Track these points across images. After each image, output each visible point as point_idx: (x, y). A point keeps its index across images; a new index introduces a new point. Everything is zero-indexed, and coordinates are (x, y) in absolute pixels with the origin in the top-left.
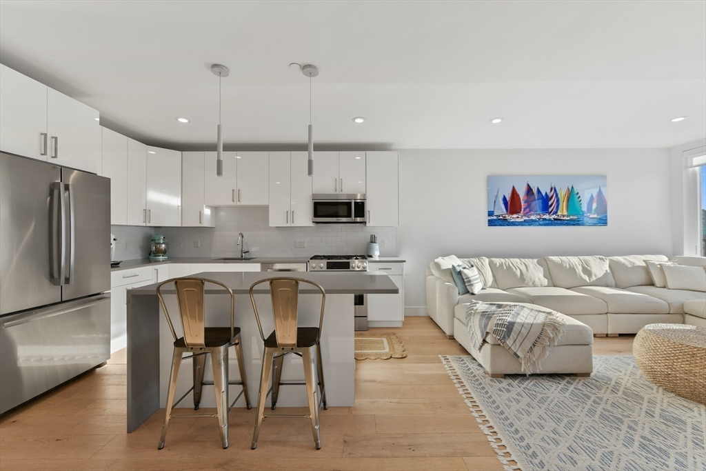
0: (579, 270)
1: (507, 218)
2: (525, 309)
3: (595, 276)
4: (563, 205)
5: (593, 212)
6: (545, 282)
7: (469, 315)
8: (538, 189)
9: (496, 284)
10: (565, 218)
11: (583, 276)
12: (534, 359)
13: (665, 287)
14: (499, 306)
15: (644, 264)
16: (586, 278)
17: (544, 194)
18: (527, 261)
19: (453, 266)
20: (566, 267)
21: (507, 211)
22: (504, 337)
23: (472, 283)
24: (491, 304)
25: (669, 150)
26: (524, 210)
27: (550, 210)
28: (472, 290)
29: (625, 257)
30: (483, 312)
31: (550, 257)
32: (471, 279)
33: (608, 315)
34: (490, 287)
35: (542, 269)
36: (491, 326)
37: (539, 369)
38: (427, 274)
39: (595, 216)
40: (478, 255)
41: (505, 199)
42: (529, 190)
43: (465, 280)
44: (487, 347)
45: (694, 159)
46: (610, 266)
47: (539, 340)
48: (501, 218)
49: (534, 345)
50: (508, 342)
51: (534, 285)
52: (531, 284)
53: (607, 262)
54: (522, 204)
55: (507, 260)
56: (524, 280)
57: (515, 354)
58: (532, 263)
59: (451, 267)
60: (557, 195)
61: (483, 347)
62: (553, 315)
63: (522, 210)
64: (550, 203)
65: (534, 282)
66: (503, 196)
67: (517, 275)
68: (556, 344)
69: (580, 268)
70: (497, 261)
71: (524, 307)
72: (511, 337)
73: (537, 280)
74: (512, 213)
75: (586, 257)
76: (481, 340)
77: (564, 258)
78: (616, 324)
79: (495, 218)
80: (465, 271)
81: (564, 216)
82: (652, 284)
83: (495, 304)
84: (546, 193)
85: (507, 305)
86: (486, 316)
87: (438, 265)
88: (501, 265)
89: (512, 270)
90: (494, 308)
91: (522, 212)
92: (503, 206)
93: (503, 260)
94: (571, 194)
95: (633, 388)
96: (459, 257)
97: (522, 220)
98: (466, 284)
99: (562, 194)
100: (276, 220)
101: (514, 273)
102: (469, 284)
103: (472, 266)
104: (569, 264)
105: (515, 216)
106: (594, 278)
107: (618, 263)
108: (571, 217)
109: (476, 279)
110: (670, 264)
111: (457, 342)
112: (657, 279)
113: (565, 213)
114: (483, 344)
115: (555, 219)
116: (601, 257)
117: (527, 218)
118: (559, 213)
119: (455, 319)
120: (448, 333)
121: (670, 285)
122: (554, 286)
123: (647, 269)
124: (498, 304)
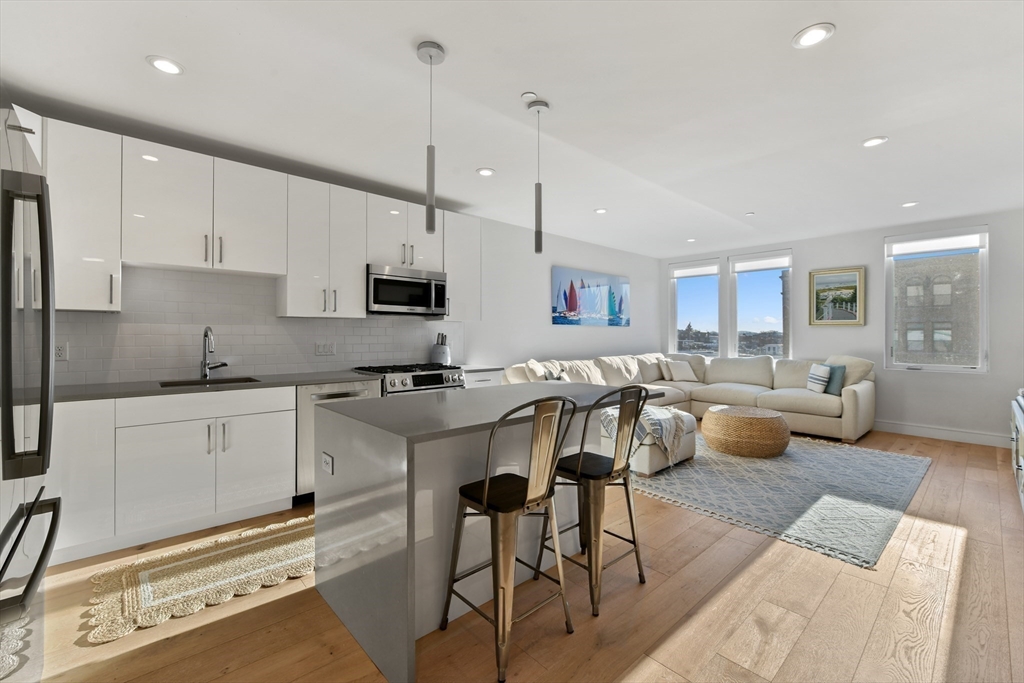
0: (623, 369)
1: (568, 315)
3: (633, 374)
8: (588, 284)
11: (627, 374)
13: (671, 380)
15: (655, 361)
18: (588, 362)
20: (614, 367)
21: (567, 308)
25: (660, 261)
29: (646, 355)
31: (603, 358)
35: (599, 371)
41: (565, 294)
42: (583, 285)
45: (675, 272)
46: (638, 364)
47: (677, 432)
48: (563, 315)
49: (675, 438)
53: (635, 359)
54: (578, 301)
55: (571, 362)
57: (665, 449)
64: (596, 302)
66: (563, 292)
68: (684, 434)
69: (624, 367)
72: (663, 433)
74: (571, 310)
75: (624, 357)
77: (611, 358)
79: (558, 315)
81: (605, 316)
82: (663, 378)
84: (594, 291)
88: (571, 369)
89: (580, 373)
91: (578, 310)
92: (564, 302)
97: (578, 318)
100: (298, 303)
101: (583, 377)
104: (616, 364)
105: (573, 313)
107: (641, 361)
112: (666, 376)
115: (600, 319)
116: (632, 356)
121: (675, 379)
123: (658, 366)
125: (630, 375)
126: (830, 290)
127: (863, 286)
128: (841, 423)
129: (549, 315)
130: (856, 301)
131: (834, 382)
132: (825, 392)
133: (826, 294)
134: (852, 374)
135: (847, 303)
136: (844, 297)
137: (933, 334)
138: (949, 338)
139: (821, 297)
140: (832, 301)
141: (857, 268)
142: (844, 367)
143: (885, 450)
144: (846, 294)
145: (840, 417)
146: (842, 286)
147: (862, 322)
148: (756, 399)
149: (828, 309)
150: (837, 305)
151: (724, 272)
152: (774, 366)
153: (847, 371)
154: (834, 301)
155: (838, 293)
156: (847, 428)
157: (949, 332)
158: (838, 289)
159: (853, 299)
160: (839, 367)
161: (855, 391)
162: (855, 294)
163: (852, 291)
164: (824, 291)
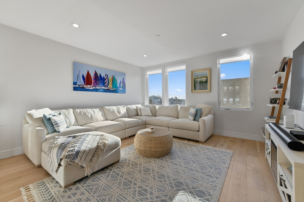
0: (116, 112)
1: (85, 87)
2: (89, 136)
3: (122, 114)
4: (111, 83)
5: (121, 87)
6: (102, 118)
7: (51, 148)
8: (100, 74)
9: (77, 123)
10: (111, 89)
11: (117, 114)
12: (93, 165)
13: (141, 116)
14: (74, 137)
15: (136, 108)
16: (118, 115)
17: (103, 77)
18: (94, 110)
19: (44, 115)
20: (111, 111)
21: (84, 83)
22: (74, 159)
23: (58, 125)
24: (69, 137)
25: (142, 68)
26: (93, 84)
27: (105, 85)
28: (59, 129)
29: (131, 106)
30: (61, 144)
31: (105, 107)
32: (58, 122)
33: (126, 129)
34: (74, 125)
35: (101, 113)
36: (65, 153)
37: (96, 169)
38: (23, 123)
39: (122, 89)
40: (67, 108)
41: (83, 76)
42: (96, 74)
43: (54, 124)
44: (62, 169)
46: (126, 109)
47: (96, 153)
48: (81, 86)
49: (93, 157)
50: (76, 161)
51: (98, 121)
52: (96, 120)
53: (126, 107)
54: (93, 81)
55: (84, 110)
56: (93, 119)
57: (81, 166)
58: (97, 110)
59: (42, 116)
60: (108, 78)
61: (59, 169)
62: (104, 136)
63: (93, 83)
64: (105, 82)
65: (97, 119)
66: (82, 75)
67: (89, 117)
68: (105, 151)
69: (117, 111)
70: (78, 111)
71: (89, 134)
72: (79, 157)
73: (99, 119)
74: (87, 84)
75: (119, 106)
76: (57, 165)
77: (110, 107)
78: (128, 133)
79: (78, 86)
80: (54, 118)
81: (111, 88)
83: (71, 136)
84: (104, 77)
85: (79, 136)
86: (63, 147)
87: (31, 116)
88: (80, 112)
89: (87, 114)
90: (70, 139)
91: (92, 84)
92: (82, 80)
93: (82, 110)
94: (113, 79)
95: (135, 160)
96: (52, 109)
97: (92, 88)
98: (54, 126)
99: (110, 78)
101: (88, 116)
102: (56, 126)
103: (60, 114)
104: (112, 110)
105: (89, 86)
106: (121, 115)
107: (129, 108)
108: (114, 89)
109: (62, 122)
110: (142, 107)
111: (43, 168)
112: (139, 114)
113: (111, 87)
114: (58, 168)
115: (107, 89)
116: (124, 106)
117: (95, 88)
118: (109, 87)
119: (42, 153)
120: (36, 164)
122: (106, 120)
123: (136, 110)
124: (73, 136)
125: (120, 114)
126: (198, 78)
127: (210, 76)
128: (199, 133)
129: (72, 86)
130: (207, 82)
131: (197, 116)
132: (194, 120)
133: (197, 80)
134: (205, 112)
135: (204, 83)
136: (203, 81)
137: (235, 99)
138: (239, 100)
139: (196, 81)
140: (199, 83)
141: (207, 69)
142: (201, 109)
143: (215, 146)
144: (204, 79)
145: (199, 131)
146: (202, 76)
147: (209, 91)
148: (168, 123)
149: (198, 86)
150: (201, 84)
151: (164, 72)
152: (179, 109)
153: (202, 110)
154: (200, 82)
155: (201, 79)
156: (201, 136)
157: (239, 99)
158: (201, 78)
159: (206, 82)
160: (199, 109)
161: (204, 120)
162: (207, 79)
163: (206, 78)
164: (197, 78)
